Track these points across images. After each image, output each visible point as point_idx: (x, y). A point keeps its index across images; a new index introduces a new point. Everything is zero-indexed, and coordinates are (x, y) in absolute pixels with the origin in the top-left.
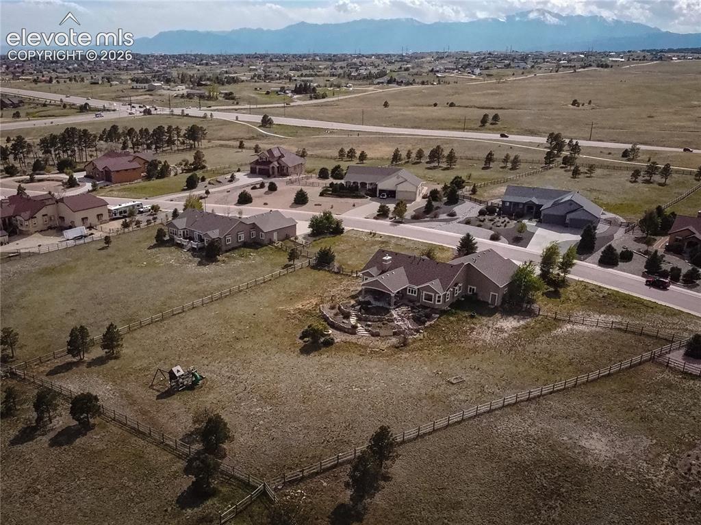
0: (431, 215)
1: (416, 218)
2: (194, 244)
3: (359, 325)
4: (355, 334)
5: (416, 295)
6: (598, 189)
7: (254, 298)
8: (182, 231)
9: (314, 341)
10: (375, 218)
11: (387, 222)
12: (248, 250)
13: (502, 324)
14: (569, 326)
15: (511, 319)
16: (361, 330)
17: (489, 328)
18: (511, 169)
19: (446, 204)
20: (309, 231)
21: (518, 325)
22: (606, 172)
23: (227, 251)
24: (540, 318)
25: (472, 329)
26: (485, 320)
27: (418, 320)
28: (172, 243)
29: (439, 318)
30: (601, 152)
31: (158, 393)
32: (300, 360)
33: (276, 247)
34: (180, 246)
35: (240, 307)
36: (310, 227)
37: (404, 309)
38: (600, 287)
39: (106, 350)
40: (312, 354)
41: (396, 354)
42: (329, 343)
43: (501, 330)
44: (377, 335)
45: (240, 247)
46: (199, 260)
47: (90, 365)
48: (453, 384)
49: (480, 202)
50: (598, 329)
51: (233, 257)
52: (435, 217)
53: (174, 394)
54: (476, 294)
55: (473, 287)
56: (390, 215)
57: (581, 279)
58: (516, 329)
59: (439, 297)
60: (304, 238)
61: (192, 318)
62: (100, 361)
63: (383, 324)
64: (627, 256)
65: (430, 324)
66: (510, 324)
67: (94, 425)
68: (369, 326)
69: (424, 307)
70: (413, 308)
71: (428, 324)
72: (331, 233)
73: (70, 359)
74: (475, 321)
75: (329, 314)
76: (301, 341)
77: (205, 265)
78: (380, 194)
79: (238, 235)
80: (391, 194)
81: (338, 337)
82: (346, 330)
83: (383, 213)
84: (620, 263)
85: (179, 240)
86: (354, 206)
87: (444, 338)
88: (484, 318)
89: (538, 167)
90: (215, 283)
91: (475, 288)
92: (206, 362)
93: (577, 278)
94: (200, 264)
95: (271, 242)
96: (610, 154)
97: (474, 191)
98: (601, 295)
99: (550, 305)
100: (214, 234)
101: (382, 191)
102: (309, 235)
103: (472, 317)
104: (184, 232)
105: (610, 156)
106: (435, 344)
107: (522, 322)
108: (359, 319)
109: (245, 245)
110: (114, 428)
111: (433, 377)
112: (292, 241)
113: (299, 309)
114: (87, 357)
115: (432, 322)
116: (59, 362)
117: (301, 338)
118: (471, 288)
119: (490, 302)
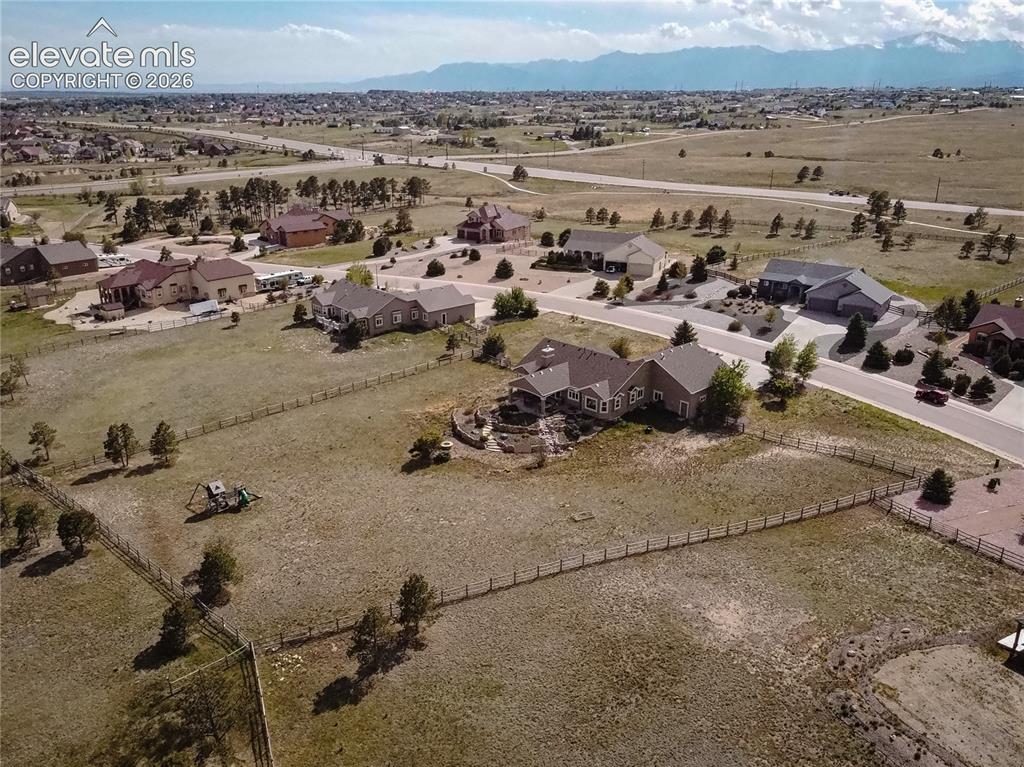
0: (664, 296)
1: (642, 299)
2: (336, 325)
3: (491, 437)
4: (484, 448)
5: (577, 400)
6: (909, 266)
7: (380, 397)
8: (326, 309)
9: (424, 456)
10: (589, 298)
11: (602, 303)
12: (404, 334)
13: (686, 443)
14: (776, 450)
15: (701, 436)
16: (492, 444)
17: (665, 448)
18: (803, 239)
19: (689, 282)
20: (493, 312)
21: (708, 445)
22: (931, 243)
23: (376, 335)
24: (741, 437)
25: (641, 448)
26: (663, 437)
27: (572, 433)
29: (601, 431)
30: (938, 217)
31: (191, 515)
32: (395, 479)
33: (442, 332)
34: (321, 327)
35: (356, 409)
37: (558, 417)
38: (847, 398)
39: (156, 456)
40: (415, 473)
41: (523, 477)
42: (443, 459)
43: (680, 452)
44: (510, 451)
45: (396, 330)
46: (337, 345)
47: (133, 473)
48: (576, 521)
49: (737, 281)
50: (815, 456)
51: (382, 344)
52: (667, 298)
53: (210, 517)
54: (662, 402)
55: (659, 393)
56: (610, 295)
57: (825, 387)
58: (701, 450)
59: (605, 404)
60: (483, 322)
61: (290, 419)
62: (146, 470)
63: (523, 437)
64: (904, 358)
65: (585, 441)
66: (694, 444)
67: (89, 551)
68: (503, 438)
69: (586, 416)
70: (570, 417)
71: (582, 439)
72: (522, 316)
73: (110, 465)
74: (649, 437)
75: (459, 420)
76: (409, 455)
77: (341, 352)
78: (607, 267)
79: (392, 315)
80: (622, 267)
81: (459, 452)
82: (472, 443)
83: (600, 292)
84: (892, 367)
85: (321, 319)
86: (569, 281)
87: (598, 459)
88: (663, 434)
89: (842, 236)
90: (341, 376)
91: (662, 393)
92: (274, 478)
93: (819, 384)
94: (336, 350)
96: (949, 220)
97: (734, 266)
98: (843, 410)
99: (766, 420)
100: (361, 313)
101: (609, 264)
102: (492, 318)
103: (647, 432)
104: (329, 310)
105: (949, 222)
106: (582, 467)
107: (714, 442)
108: (495, 430)
109: (403, 328)
110: (110, 558)
111: (554, 511)
112: (467, 325)
113: (429, 413)
114: (133, 464)
115: (590, 437)
116: (96, 469)
117: (411, 451)
118: (656, 394)
119: (678, 413)
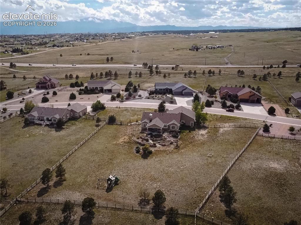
0: (132, 97)
1: (127, 99)
2: (47, 123)
3: (155, 143)
4: (156, 147)
5: (167, 127)
7: (98, 141)
9: (144, 153)
10: (111, 101)
18: (139, 77)
19: (134, 92)
27: (175, 137)
28: (34, 124)
29: (180, 134)
30: (163, 68)
36: (92, 108)
37: (166, 133)
42: (151, 152)
44: (165, 145)
45: (69, 120)
48: (211, 157)
49: (145, 90)
54: (185, 123)
55: (183, 121)
56: (117, 99)
59: (178, 127)
60: (92, 113)
62: (58, 184)
63: (164, 141)
71: (179, 137)
72: (101, 109)
73: (41, 186)
76: (138, 154)
79: (67, 115)
80: (110, 91)
81: (153, 149)
82: (152, 146)
84: (212, 106)
86: (97, 97)
91: (184, 121)
94: (56, 131)
95: (80, 117)
96: (167, 69)
97: (139, 86)
100: (57, 116)
101: (106, 90)
102: (92, 111)
103: (190, 132)
108: (153, 141)
109: (71, 119)
110: (104, 211)
111: (201, 156)
112: (87, 115)
113: (123, 142)
116: (37, 189)
118: (182, 122)
119: (190, 125)
